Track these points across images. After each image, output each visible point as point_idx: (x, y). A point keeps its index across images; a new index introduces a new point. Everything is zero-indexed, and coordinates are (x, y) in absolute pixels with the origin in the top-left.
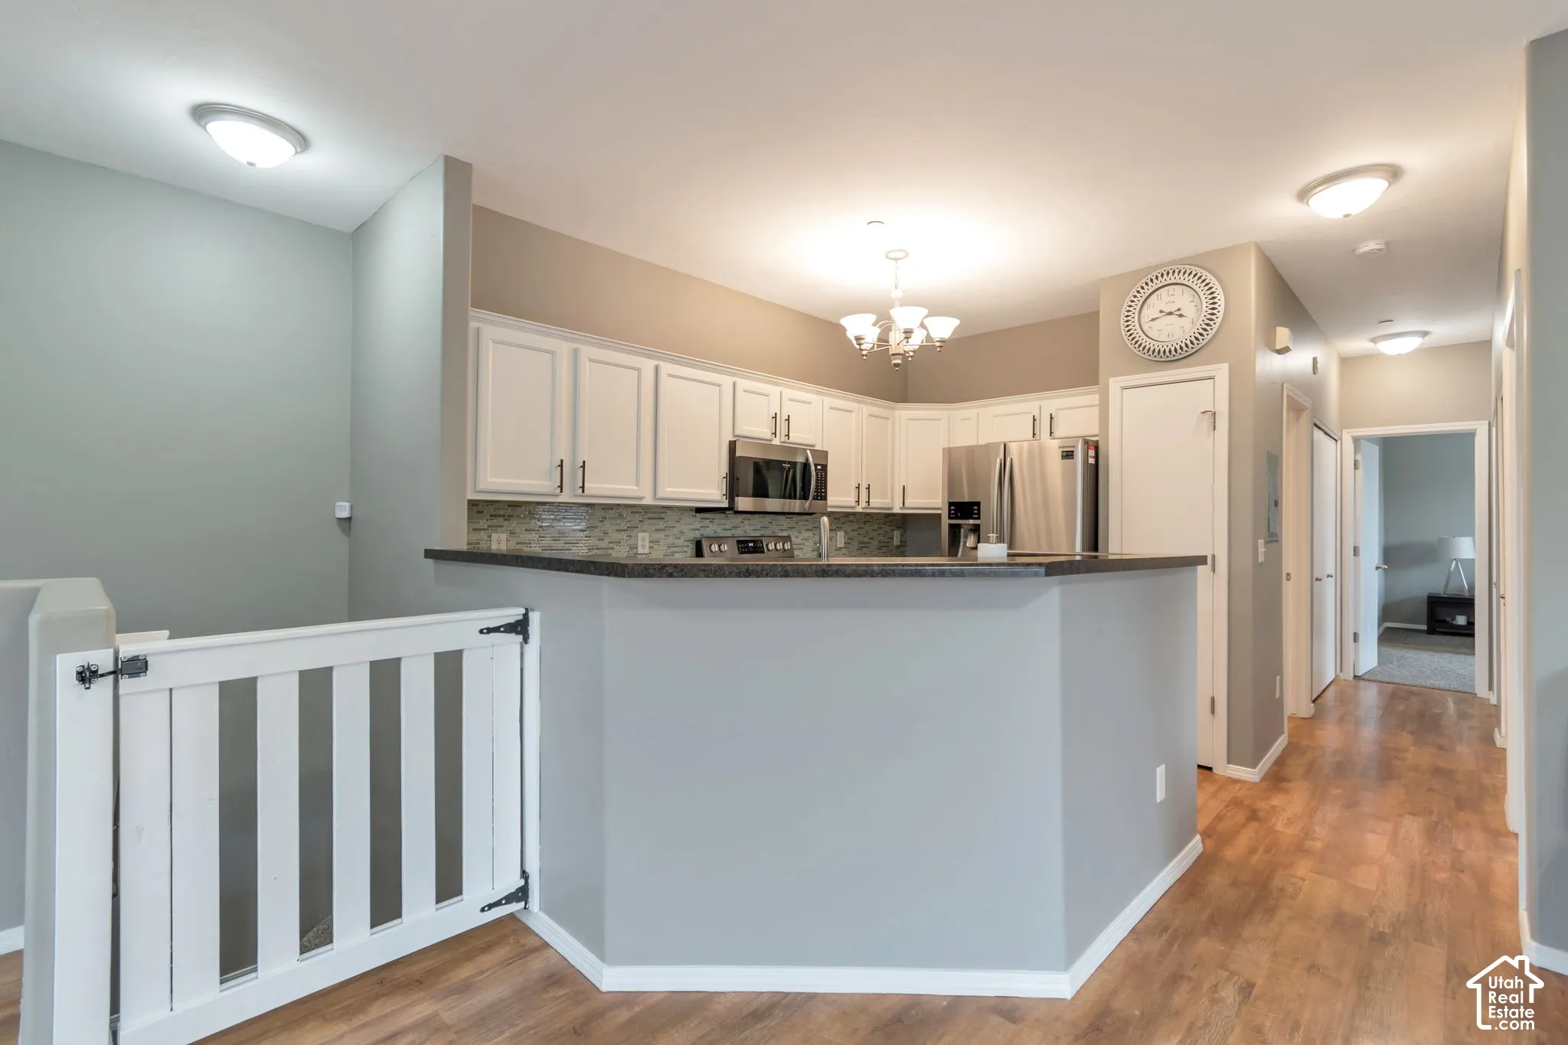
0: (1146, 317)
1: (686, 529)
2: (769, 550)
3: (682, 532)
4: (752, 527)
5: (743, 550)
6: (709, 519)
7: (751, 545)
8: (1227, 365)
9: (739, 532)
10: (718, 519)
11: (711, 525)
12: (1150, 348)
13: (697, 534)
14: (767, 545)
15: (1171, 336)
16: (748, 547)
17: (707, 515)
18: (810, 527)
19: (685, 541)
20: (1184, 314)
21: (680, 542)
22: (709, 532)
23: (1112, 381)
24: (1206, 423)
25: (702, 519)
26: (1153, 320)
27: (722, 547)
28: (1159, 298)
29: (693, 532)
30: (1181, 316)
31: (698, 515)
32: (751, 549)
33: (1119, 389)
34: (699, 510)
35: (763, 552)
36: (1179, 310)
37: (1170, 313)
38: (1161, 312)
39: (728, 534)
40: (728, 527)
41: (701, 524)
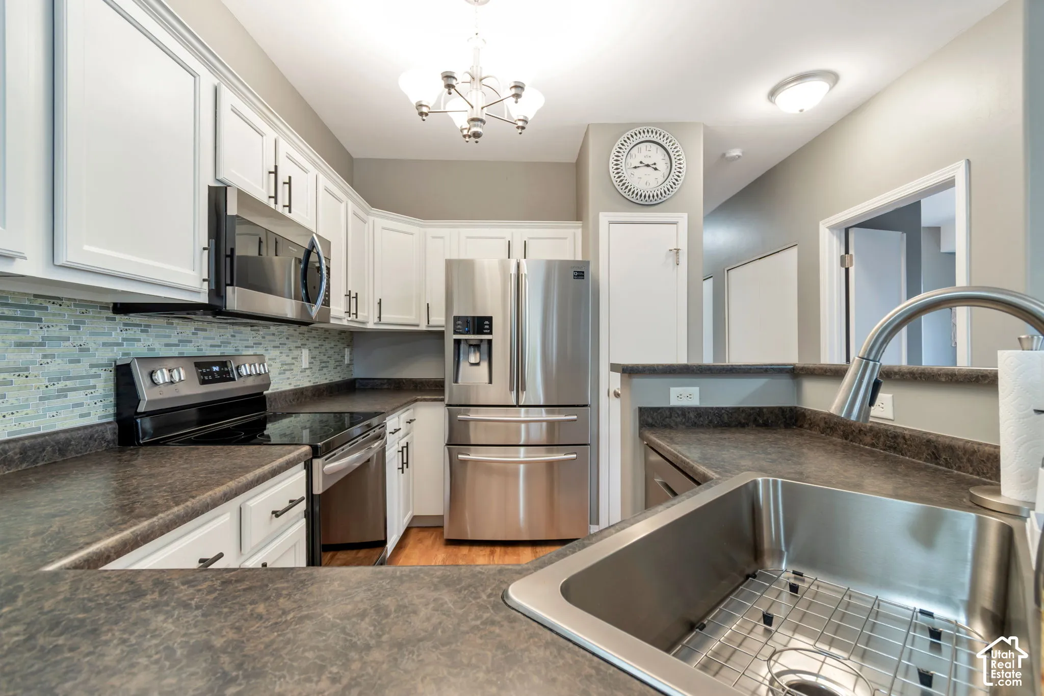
0: (629, 164)
1: (91, 343)
2: (240, 376)
3: (83, 350)
4: (210, 342)
5: (206, 378)
6: (140, 325)
7: (216, 369)
8: (687, 214)
9: (190, 350)
10: (155, 327)
11: (143, 336)
12: (634, 191)
13: (118, 355)
14: (238, 368)
15: (648, 184)
16: (212, 373)
17: (134, 318)
18: (277, 344)
19: (92, 366)
20: (658, 168)
21: (82, 368)
22: (139, 349)
23: (601, 215)
24: (671, 261)
25: (125, 324)
26: (635, 167)
27: (175, 373)
28: (640, 151)
29: (109, 349)
30: (656, 169)
31: (118, 317)
32: (217, 376)
33: (608, 224)
34: (123, 308)
35: (233, 379)
36: (655, 164)
37: (648, 166)
38: (641, 162)
39: (174, 352)
40: (174, 340)
41: (125, 335)
